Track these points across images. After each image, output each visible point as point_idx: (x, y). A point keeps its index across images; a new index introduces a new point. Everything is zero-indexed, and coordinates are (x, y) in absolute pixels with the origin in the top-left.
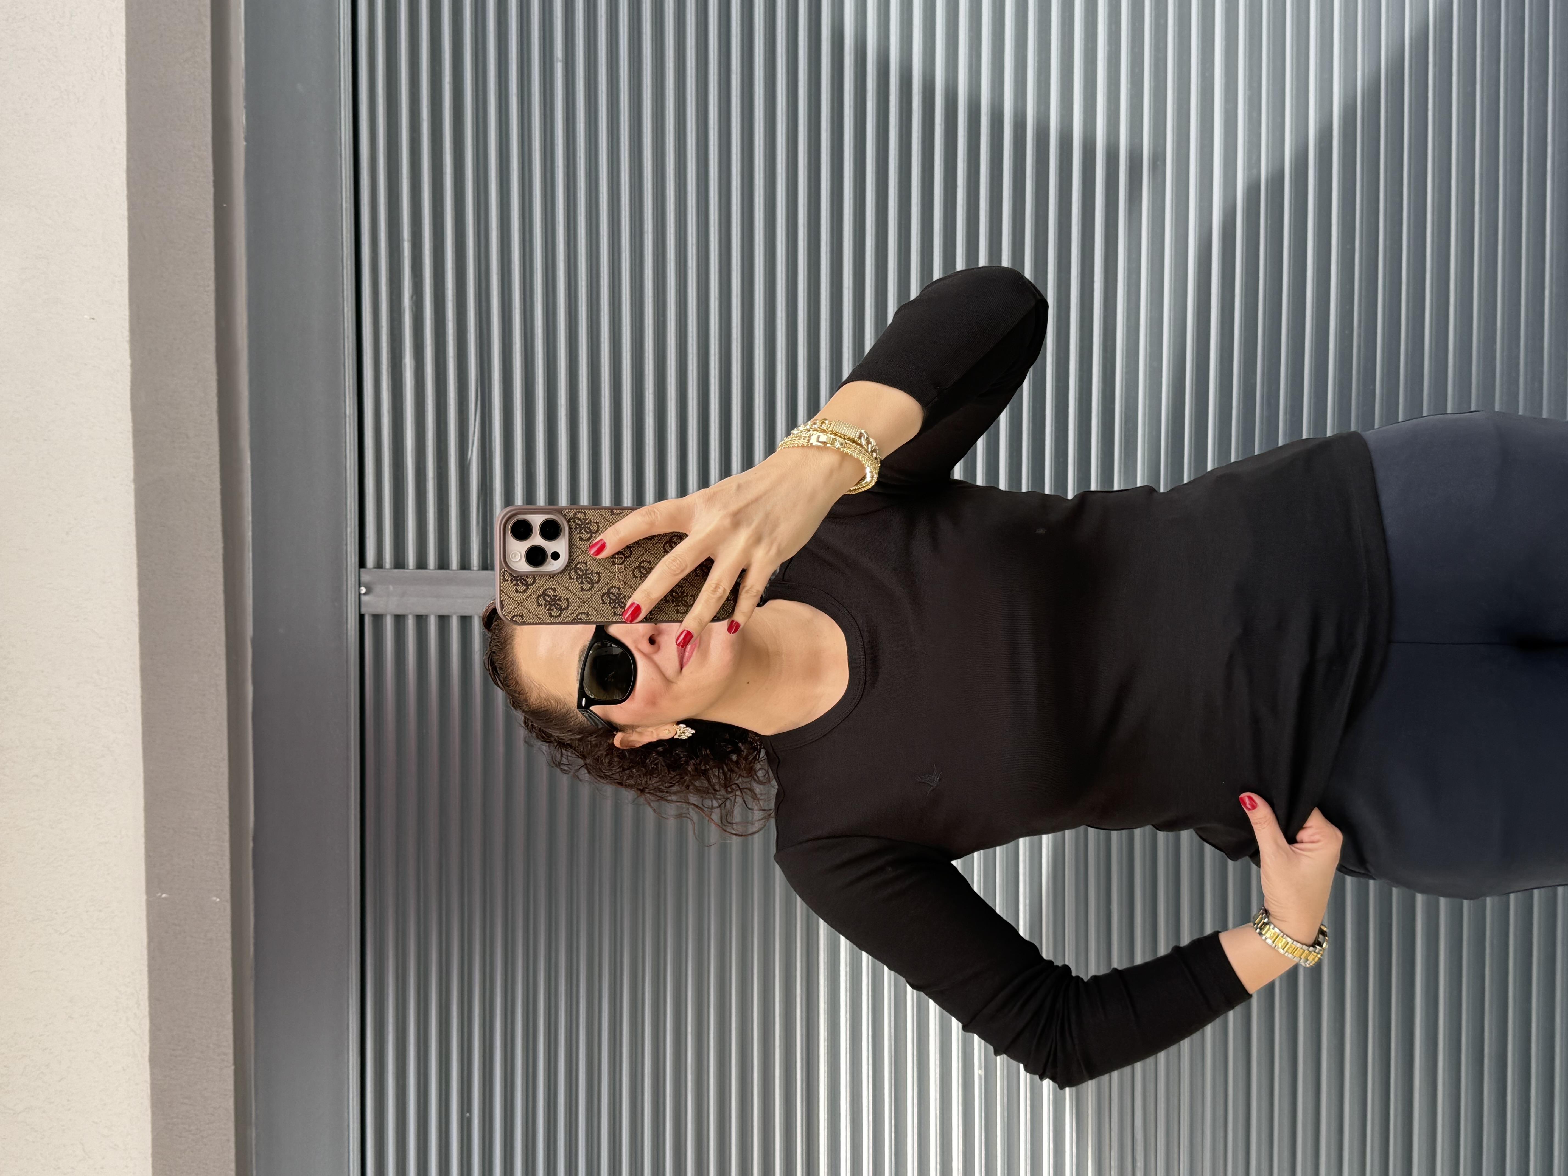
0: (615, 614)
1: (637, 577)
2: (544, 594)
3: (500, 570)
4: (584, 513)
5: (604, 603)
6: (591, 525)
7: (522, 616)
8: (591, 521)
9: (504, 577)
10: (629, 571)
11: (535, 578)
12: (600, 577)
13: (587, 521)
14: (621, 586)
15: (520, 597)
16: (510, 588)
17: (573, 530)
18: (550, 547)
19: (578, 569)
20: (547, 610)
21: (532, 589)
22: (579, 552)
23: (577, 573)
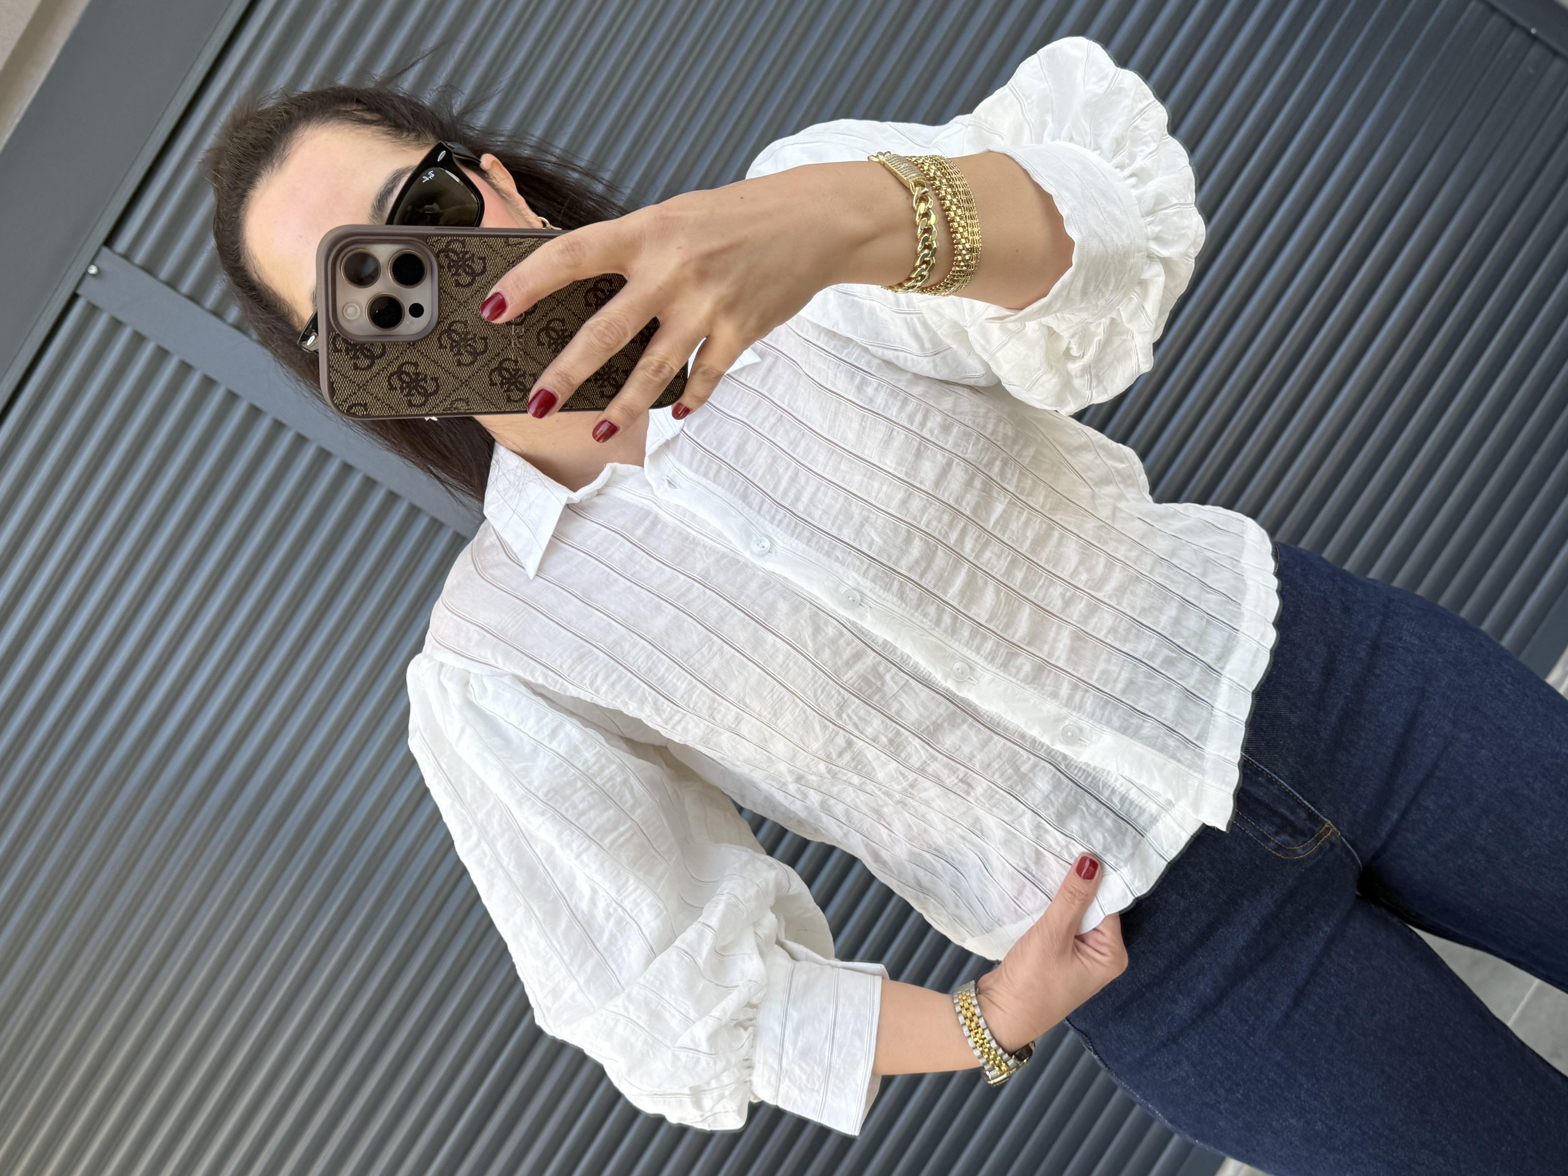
0: (509, 399)
1: (544, 344)
2: (400, 372)
3: (328, 334)
4: (463, 243)
5: (493, 384)
7: (365, 406)
8: (473, 255)
9: (335, 345)
10: (532, 335)
11: (384, 347)
12: (486, 344)
13: (467, 256)
14: (519, 359)
15: (361, 377)
16: (345, 362)
17: (446, 270)
18: (410, 296)
19: (454, 331)
20: (405, 396)
21: (380, 364)
22: (455, 305)
23: (450, 338)
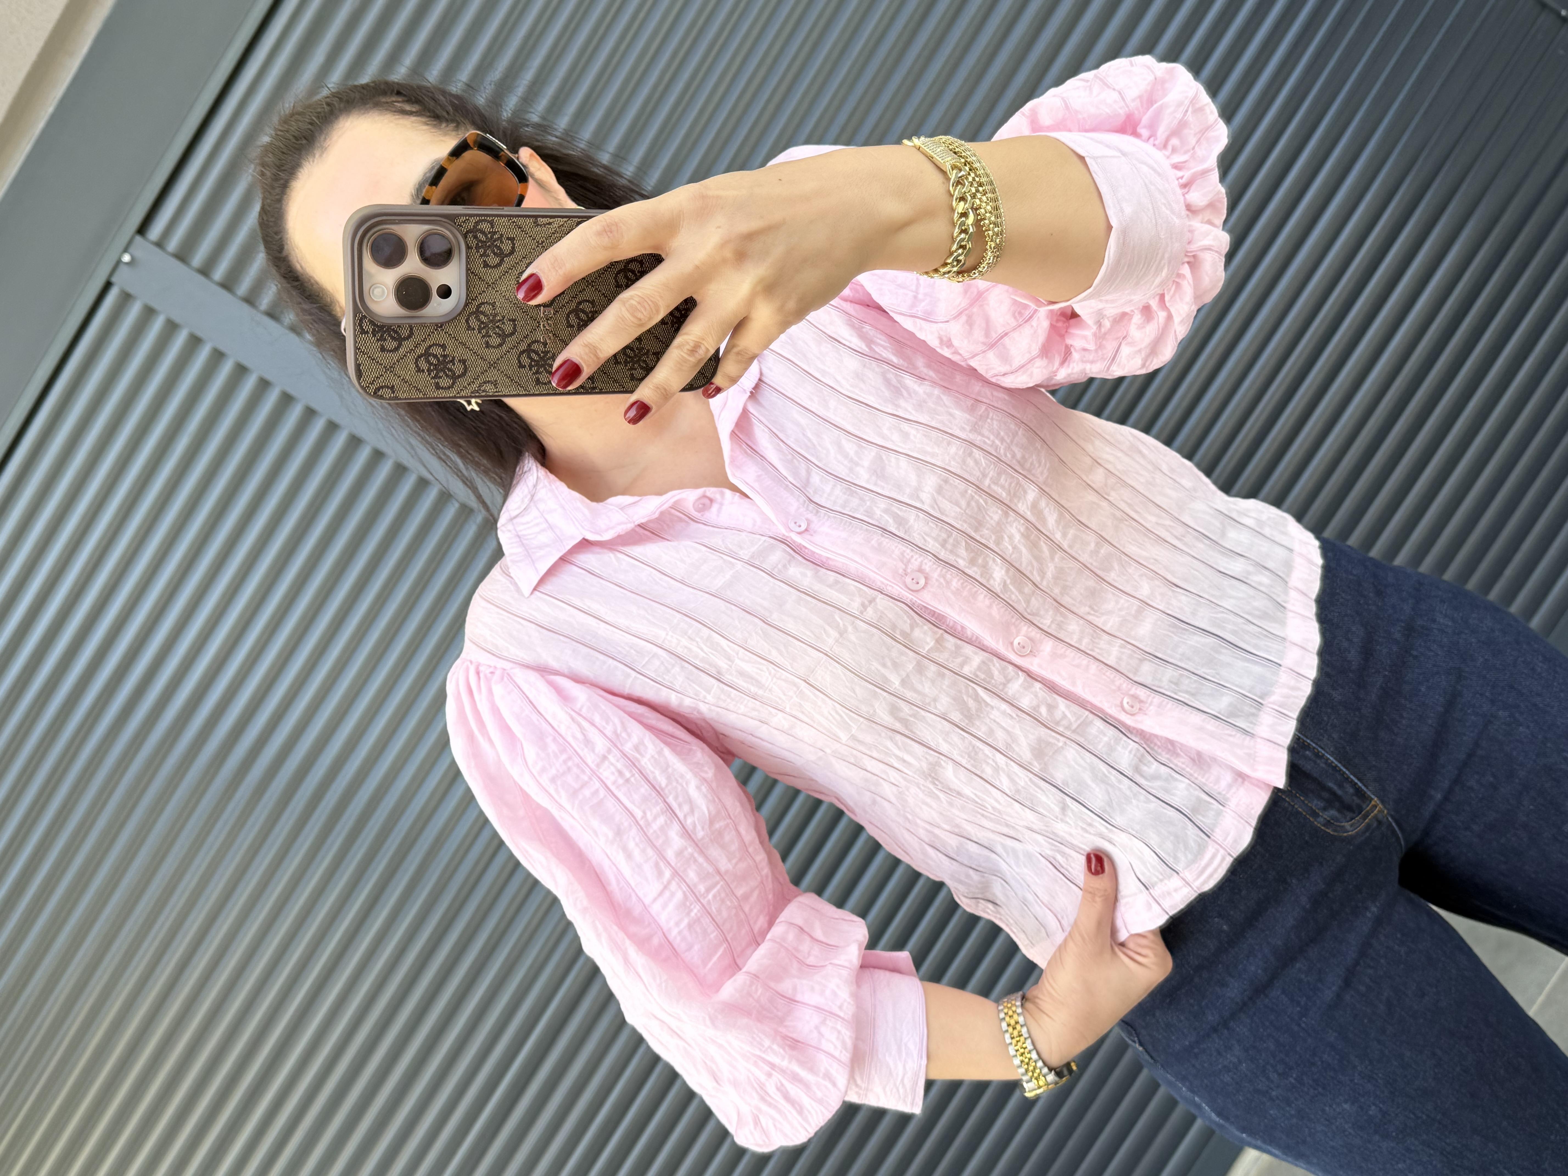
0: (538, 382)
1: (573, 326)
2: (427, 354)
3: (355, 316)
4: (494, 223)
5: (521, 366)
6: (502, 242)
7: (392, 388)
8: (502, 235)
9: (361, 327)
10: (561, 317)
11: (411, 329)
14: (548, 341)
15: (389, 359)
16: (371, 343)
17: (474, 250)
18: (437, 277)
20: (433, 378)
21: (407, 345)
22: (483, 286)
23: (479, 320)
